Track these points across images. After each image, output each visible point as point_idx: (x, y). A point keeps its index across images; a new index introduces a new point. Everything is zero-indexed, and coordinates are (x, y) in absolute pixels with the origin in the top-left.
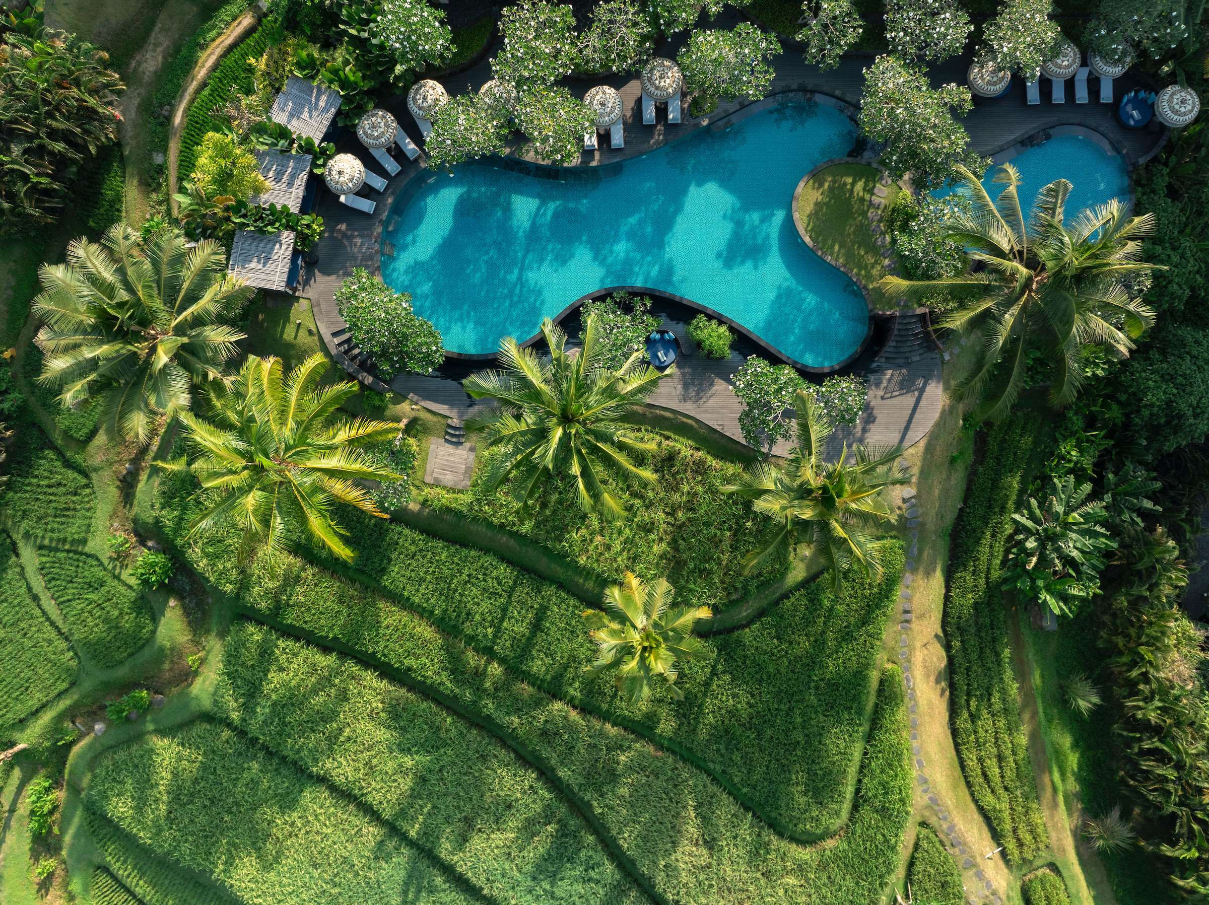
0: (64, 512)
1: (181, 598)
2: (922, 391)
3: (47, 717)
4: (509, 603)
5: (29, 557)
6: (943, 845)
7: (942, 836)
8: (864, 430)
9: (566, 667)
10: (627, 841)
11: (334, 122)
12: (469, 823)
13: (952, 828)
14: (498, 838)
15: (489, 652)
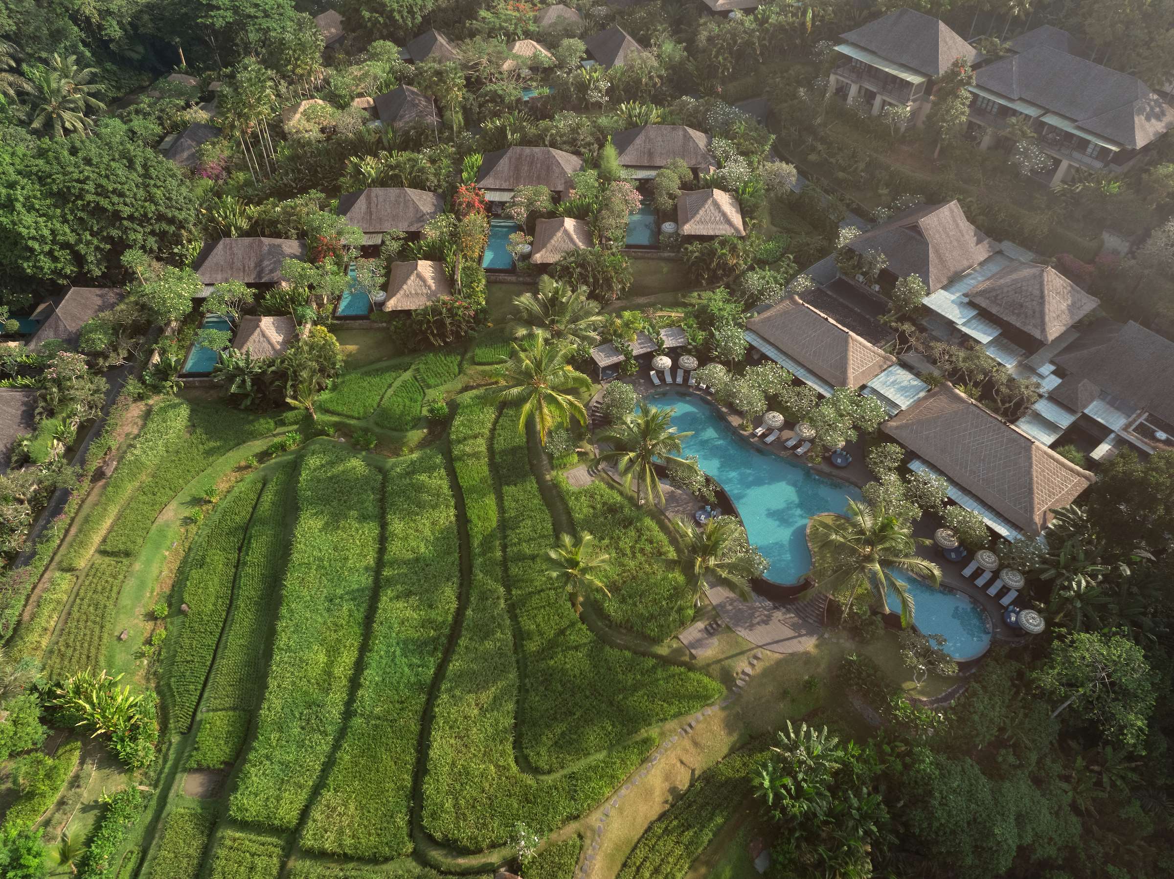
0: (437, 375)
1: (429, 433)
2: (800, 636)
3: (335, 419)
4: (535, 539)
5: (407, 375)
6: (577, 863)
7: (582, 855)
8: (758, 623)
9: (523, 581)
10: (455, 665)
11: (677, 348)
12: (408, 594)
13: (593, 857)
14: (409, 613)
15: (504, 547)
